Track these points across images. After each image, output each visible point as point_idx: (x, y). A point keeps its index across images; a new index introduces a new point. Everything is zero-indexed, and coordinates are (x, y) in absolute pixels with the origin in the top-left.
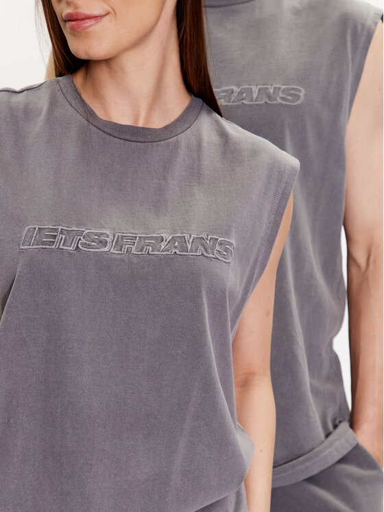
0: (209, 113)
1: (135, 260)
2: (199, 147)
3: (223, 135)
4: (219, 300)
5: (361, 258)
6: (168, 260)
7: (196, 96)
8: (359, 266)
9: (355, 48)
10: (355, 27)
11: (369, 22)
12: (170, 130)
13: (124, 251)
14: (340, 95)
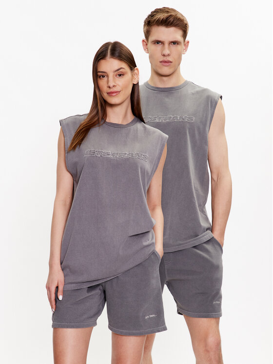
0: (140, 122)
1: (118, 159)
2: (137, 130)
3: (145, 127)
4: (144, 172)
5: (215, 178)
6: (128, 159)
7: (136, 117)
8: (215, 181)
9: (211, 106)
10: (212, 99)
11: (216, 98)
12: (128, 125)
13: (115, 156)
14: (206, 121)
